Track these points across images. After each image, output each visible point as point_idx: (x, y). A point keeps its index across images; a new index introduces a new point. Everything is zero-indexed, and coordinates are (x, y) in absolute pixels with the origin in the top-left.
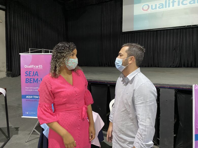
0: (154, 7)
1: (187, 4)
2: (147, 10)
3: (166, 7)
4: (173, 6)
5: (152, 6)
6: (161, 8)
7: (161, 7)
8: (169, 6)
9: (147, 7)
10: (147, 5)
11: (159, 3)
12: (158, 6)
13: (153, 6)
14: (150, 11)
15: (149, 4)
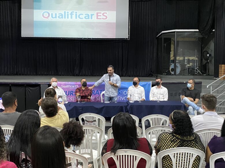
0: (54, 16)
1: (83, 18)
2: (47, 18)
3: (65, 18)
4: (71, 18)
5: (52, 14)
6: (60, 18)
7: (61, 17)
8: (68, 18)
9: (48, 14)
10: (47, 12)
11: (59, 13)
12: (58, 15)
14: (50, 19)
15: (49, 12)
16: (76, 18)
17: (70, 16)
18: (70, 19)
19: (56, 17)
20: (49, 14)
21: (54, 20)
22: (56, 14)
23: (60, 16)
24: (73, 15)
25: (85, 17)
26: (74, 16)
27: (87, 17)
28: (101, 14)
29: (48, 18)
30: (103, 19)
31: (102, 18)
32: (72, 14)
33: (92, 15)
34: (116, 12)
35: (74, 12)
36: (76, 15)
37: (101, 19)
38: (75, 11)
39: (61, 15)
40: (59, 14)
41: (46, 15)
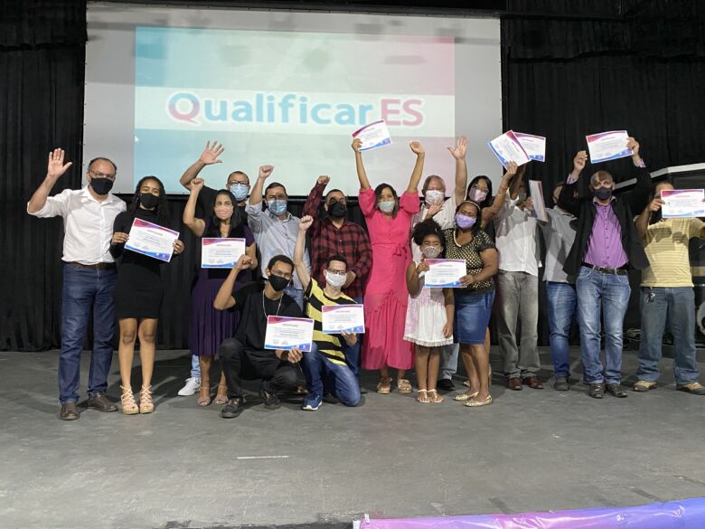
0: (216, 111)
1: (328, 122)
2: (187, 118)
3: (260, 119)
4: (285, 119)
5: (208, 104)
6: (241, 119)
7: (242, 115)
9: (191, 105)
10: (189, 97)
11: (237, 100)
12: (231, 109)
13: (213, 106)
16: (304, 120)
17: (278, 112)
18: (278, 125)
19: (223, 116)
20: (196, 104)
21: (217, 125)
22: (224, 105)
23: (241, 111)
24: (290, 109)
25: (338, 118)
26: (294, 113)
27: (345, 118)
28: (399, 107)
29: (192, 119)
30: (406, 123)
31: (402, 120)
32: (285, 105)
33: (363, 109)
34: (453, 97)
35: (294, 97)
36: (303, 108)
37: (398, 123)
38: (298, 95)
39: (242, 107)
40: (236, 104)
41: (184, 107)
